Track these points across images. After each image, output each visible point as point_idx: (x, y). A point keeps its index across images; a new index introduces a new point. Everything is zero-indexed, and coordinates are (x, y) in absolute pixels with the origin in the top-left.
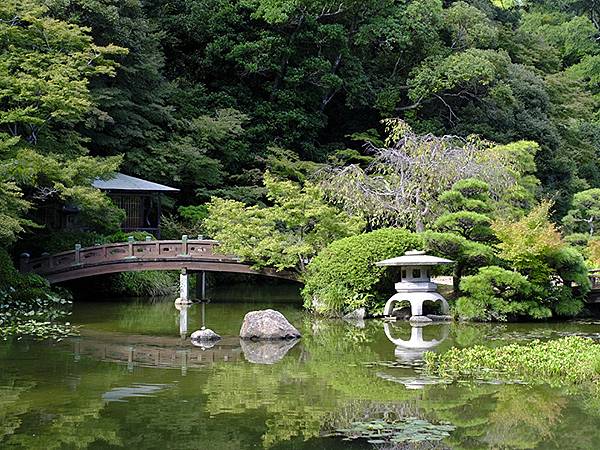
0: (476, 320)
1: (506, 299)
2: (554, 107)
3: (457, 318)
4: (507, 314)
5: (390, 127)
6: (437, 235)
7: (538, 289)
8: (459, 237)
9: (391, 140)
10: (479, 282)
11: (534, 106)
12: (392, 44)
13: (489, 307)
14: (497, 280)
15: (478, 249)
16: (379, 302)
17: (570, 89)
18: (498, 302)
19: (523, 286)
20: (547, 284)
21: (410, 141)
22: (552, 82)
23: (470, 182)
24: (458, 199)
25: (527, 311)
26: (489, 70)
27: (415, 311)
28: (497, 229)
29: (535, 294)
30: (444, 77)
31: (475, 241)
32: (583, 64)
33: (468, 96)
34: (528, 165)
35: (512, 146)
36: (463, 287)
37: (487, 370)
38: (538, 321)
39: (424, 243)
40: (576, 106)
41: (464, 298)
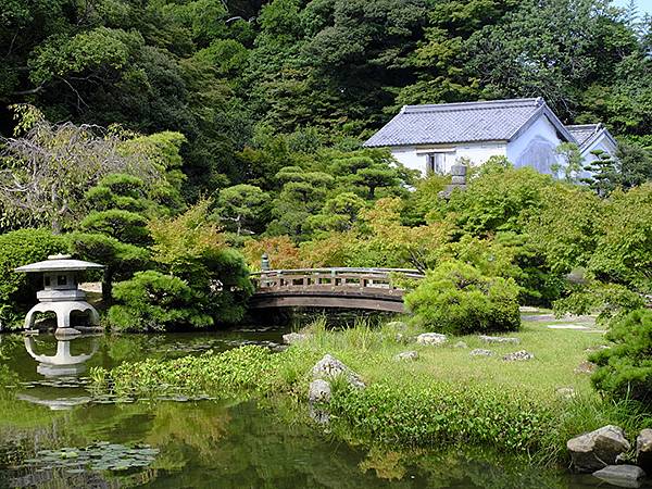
0: (131, 331)
1: (164, 306)
2: (190, 95)
3: (108, 328)
4: (164, 323)
5: (19, 113)
6: (86, 237)
7: (199, 295)
8: (111, 239)
9: (21, 128)
10: (134, 288)
11: (170, 93)
12: (10, 18)
13: (146, 316)
14: (155, 285)
15: (132, 252)
16: (16, 313)
17: (206, 75)
18: (156, 310)
19: (183, 292)
20: (207, 290)
21: (44, 129)
22: (187, 67)
23: (120, 178)
24: (107, 196)
25: (187, 319)
26: (122, 52)
27: (61, 323)
28: (153, 228)
29: (196, 300)
30: (70, 58)
31: (128, 243)
32: (212, 48)
33: (98, 80)
34: (173, 158)
35: (156, 137)
36: (116, 294)
37: (167, 385)
38: (199, 330)
39: (70, 245)
40: (213, 94)
41: (117, 307)
